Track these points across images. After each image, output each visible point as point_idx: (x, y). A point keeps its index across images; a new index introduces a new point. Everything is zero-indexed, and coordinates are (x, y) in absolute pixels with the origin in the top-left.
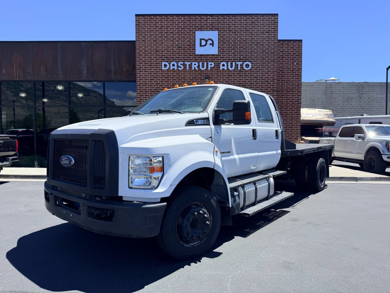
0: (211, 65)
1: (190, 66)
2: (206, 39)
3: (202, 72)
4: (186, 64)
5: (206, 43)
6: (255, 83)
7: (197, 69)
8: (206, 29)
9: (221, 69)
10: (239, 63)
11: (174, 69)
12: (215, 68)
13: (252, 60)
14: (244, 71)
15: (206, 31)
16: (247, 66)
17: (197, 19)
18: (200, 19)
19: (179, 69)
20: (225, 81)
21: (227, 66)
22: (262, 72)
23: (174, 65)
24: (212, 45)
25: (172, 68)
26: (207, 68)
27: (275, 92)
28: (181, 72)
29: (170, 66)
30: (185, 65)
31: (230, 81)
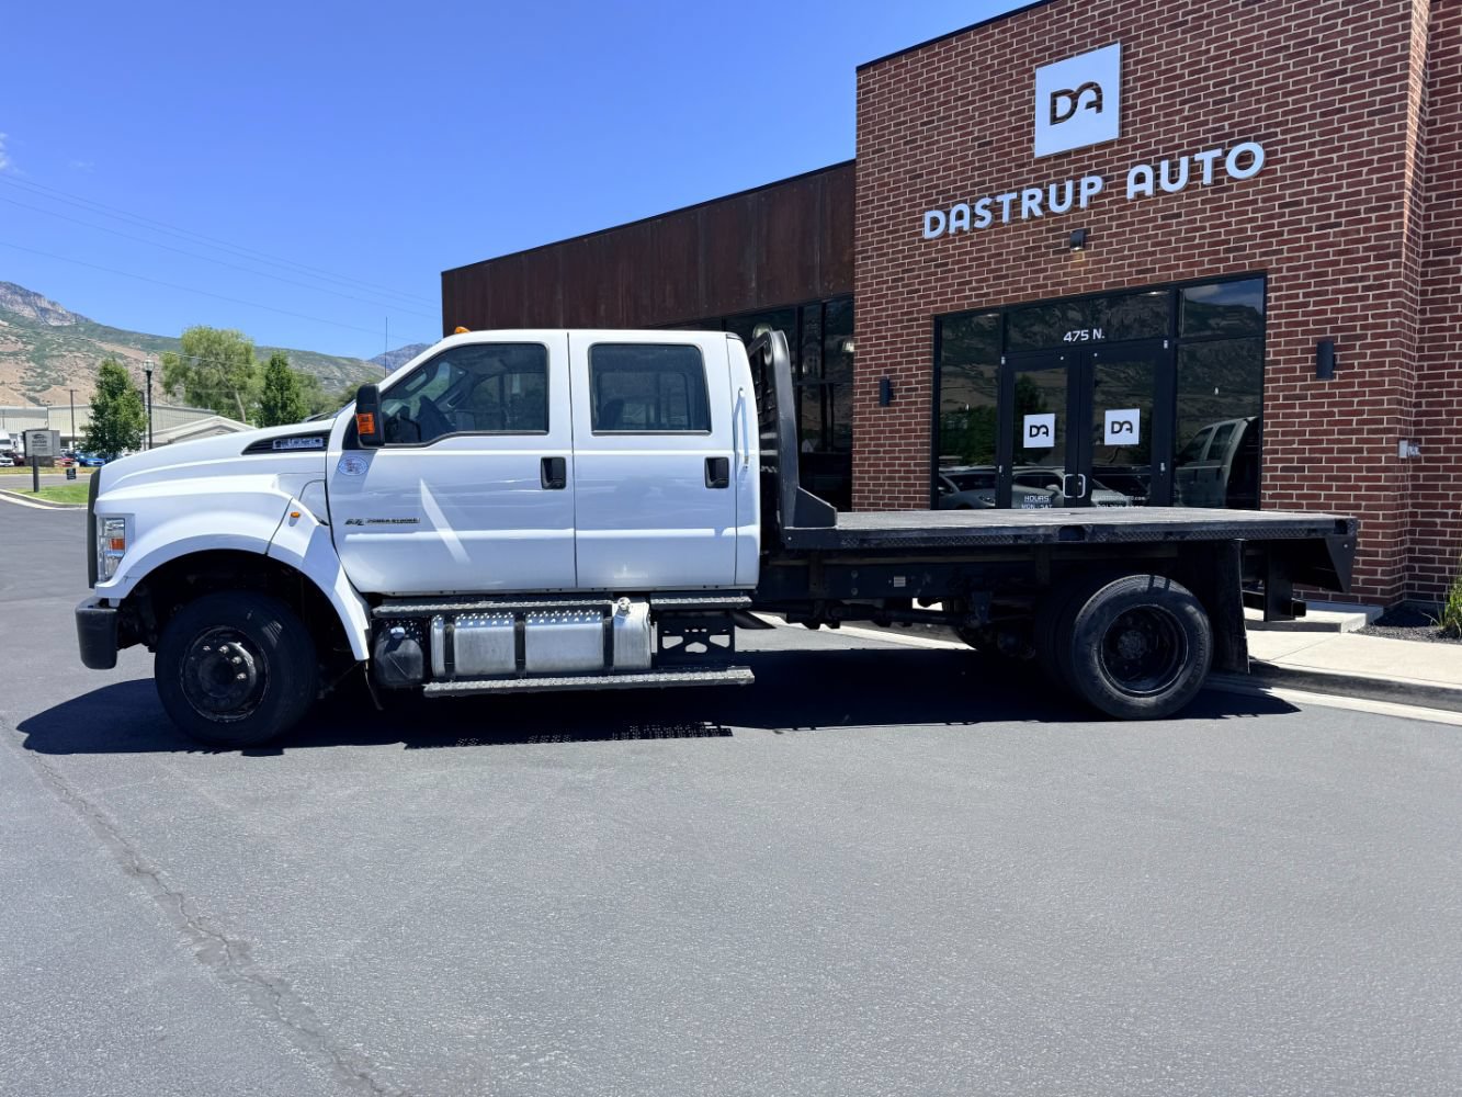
0: (1091, 186)
1: (1016, 205)
2: (1075, 89)
3: (1060, 221)
4: (1002, 203)
5: (1074, 106)
6: (1289, 232)
7: (1038, 212)
8: (1081, 49)
9: (1130, 195)
10: (1207, 158)
11: (960, 231)
12: (1111, 194)
13: (1272, 130)
14: (1235, 184)
15: (1078, 54)
16: (1244, 160)
17: (1046, 17)
18: (1059, 13)
19: (978, 224)
20: (1150, 242)
21: (1157, 177)
22: (1322, 176)
23: (960, 216)
24: (1094, 109)
25: (954, 224)
26: (1076, 201)
27: (1390, 262)
28: (989, 234)
29: (948, 221)
30: (995, 209)
31: (1173, 239)
